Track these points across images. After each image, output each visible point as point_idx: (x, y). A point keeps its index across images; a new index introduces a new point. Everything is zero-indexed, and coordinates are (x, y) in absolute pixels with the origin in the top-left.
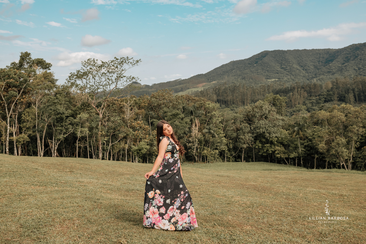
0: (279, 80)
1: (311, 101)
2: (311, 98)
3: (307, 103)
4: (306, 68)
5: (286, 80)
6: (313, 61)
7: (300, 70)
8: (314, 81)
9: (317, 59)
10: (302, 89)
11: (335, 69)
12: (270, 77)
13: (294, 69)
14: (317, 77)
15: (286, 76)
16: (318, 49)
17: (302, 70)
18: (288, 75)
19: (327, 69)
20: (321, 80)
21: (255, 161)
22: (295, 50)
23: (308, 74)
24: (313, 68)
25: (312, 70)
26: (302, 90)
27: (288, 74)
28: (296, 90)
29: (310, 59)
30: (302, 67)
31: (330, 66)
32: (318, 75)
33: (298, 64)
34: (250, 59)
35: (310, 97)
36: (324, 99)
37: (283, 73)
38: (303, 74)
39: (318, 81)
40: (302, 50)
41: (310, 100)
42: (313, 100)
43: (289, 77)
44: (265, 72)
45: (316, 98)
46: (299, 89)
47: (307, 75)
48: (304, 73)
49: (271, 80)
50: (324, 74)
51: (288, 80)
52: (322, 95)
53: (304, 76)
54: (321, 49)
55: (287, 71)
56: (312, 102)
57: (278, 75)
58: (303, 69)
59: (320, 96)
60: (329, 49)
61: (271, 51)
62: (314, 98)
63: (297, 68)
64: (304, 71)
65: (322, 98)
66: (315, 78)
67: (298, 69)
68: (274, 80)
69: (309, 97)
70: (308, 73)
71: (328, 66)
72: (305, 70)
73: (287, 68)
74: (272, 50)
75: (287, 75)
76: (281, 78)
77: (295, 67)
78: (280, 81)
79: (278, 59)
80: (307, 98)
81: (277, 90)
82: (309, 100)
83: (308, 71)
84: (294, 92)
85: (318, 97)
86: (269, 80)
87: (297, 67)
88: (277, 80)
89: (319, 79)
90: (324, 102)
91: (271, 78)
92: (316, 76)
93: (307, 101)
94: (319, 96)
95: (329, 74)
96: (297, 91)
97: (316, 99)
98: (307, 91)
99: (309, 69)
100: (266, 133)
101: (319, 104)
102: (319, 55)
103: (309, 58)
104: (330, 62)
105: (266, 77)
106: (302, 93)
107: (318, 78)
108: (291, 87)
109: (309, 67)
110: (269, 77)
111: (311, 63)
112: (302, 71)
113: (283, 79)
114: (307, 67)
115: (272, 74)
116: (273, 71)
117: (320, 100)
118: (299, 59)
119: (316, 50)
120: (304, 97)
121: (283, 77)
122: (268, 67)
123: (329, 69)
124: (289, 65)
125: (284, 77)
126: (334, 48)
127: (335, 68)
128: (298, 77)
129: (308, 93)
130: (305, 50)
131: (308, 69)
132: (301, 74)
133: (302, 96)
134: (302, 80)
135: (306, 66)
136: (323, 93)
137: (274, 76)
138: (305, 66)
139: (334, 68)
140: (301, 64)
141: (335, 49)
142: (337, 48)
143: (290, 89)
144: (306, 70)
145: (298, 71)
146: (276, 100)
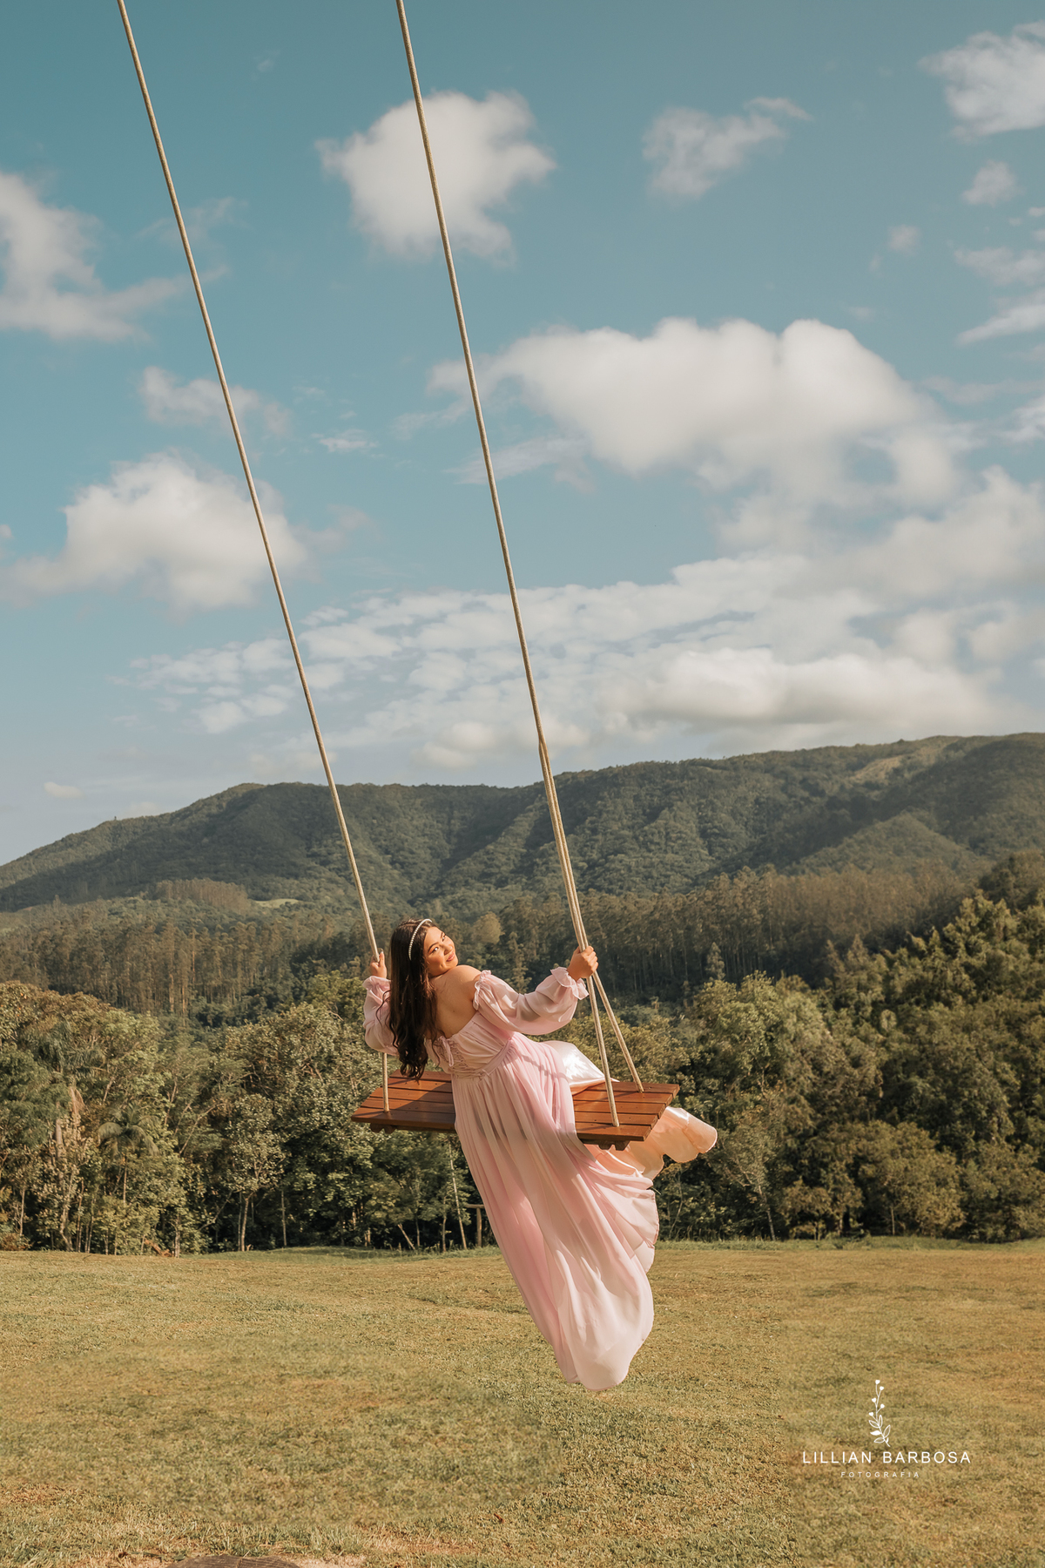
0: (302, 903)
5: (329, 905)
6: (427, 832)
7: (381, 867)
8: (434, 908)
9: (440, 825)
11: (506, 864)
12: (268, 891)
14: (443, 894)
15: (327, 889)
16: (444, 787)
17: (389, 867)
18: (337, 883)
19: (481, 863)
20: (460, 905)
23: (411, 880)
24: (428, 857)
25: (426, 866)
27: (337, 878)
29: (415, 822)
30: (387, 852)
31: (488, 853)
32: (448, 888)
33: (374, 840)
34: (185, 817)
37: (316, 878)
38: (392, 879)
39: (451, 908)
40: (385, 787)
43: (341, 892)
44: (246, 871)
47: (408, 884)
48: (397, 877)
49: (271, 902)
50: (471, 881)
51: (337, 905)
53: (396, 889)
54: (452, 788)
55: (332, 866)
57: (296, 882)
58: (392, 863)
60: (482, 787)
61: (269, 786)
63: (370, 856)
64: (396, 868)
66: (436, 896)
68: (283, 901)
70: (408, 874)
71: (481, 852)
72: (398, 865)
73: (330, 857)
74: (272, 783)
75: (334, 886)
76: (309, 895)
77: (363, 853)
78: (305, 906)
79: (295, 819)
83: (412, 870)
86: (261, 903)
87: (371, 853)
88: (293, 901)
89: (452, 903)
91: (270, 894)
92: (440, 891)
95: (488, 885)
99: (415, 864)
102: (447, 809)
103: (412, 819)
104: (489, 837)
105: (250, 890)
107: (449, 897)
108: (352, 938)
109: (412, 853)
110: (264, 890)
111: (421, 840)
112: (387, 870)
113: (315, 898)
114: (407, 854)
115: (272, 880)
118: (375, 821)
119: (437, 787)
121: (315, 892)
122: (259, 848)
123: (485, 863)
124: (338, 842)
125: (322, 894)
126: (499, 785)
127: (509, 859)
128: (374, 893)
130: (396, 787)
131: (411, 861)
132: (387, 882)
134: (390, 905)
135: (403, 849)
137: (284, 887)
138: (398, 851)
139: (504, 860)
141: (502, 789)
142: (510, 785)
143: (348, 941)
144: (402, 864)
145: (372, 868)
146: (350, 997)
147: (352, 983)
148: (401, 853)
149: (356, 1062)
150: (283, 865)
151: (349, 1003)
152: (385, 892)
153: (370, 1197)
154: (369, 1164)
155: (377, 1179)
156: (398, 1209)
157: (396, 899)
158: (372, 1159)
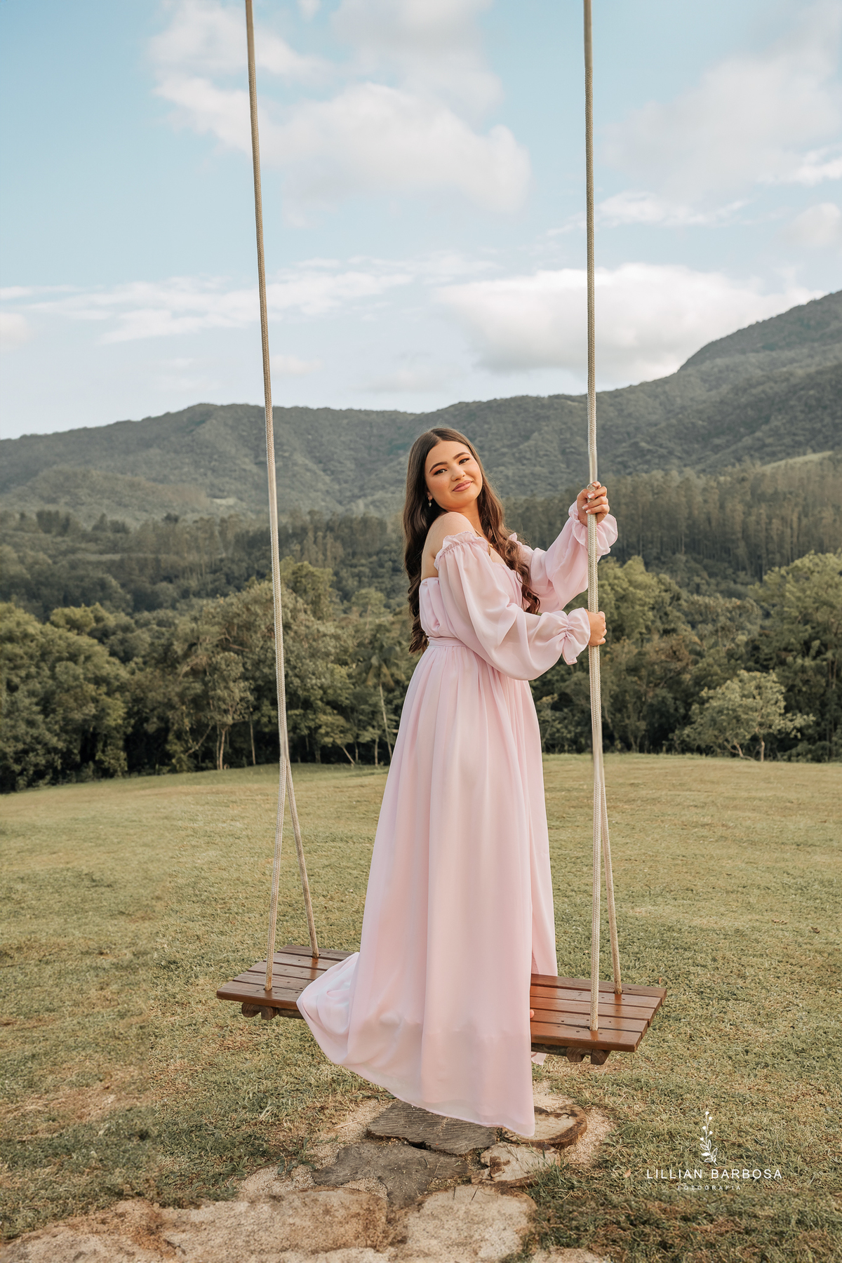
1: (356, 570)
2: (355, 561)
3: (345, 575)
4: (333, 468)
6: (352, 446)
7: (315, 473)
8: (357, 507)
9: (362, 441)
10: (328, 533)
12: (223, 491)
13: (296, 468)
14: (365, 496)
16: (365, 411)
17: (322, 473)
19: (395, 471)
20: (378, 504)
21: (258, 763)
22: (296, 409)
23: (340, 484)
24: (353, 467)
25: (350, 473)
26: (328, 537)
28: (311, 534)
29: (342, 438)
30: (320, 462)
32: (369, 491)
33: (310, 452)
35: (353, 557)
36: (390, 563)
38: (325, 484)
39: (371, 507)
40: (318, 409)
41: (352, 566)
42: (363, 565)
44: (205, 475)
45: (371, 560)
46: (320, 534)
47: (337, 487)
48: (328, 481)
49: (228, 500)
50: (387, 486)
52: (385, 552)
53: (327, 491)
54: (372, 412)
56: (360, 572)
58: (324, 471)
59: (382, 555)
60: (396, 413)
62: (363, 561)
63: (306, 465)
64: (328, 475)
65: (386, 561)
66: (359, 497)
67: (308, 470)
69: (350, 558)
70: (337, 480)
71: (395, 463)
72: (329, 472)
74: (226, 404)
79: (245, 433)
80: (343, 562)
81: (251, 534)
82: (349, 568)
83: (340, 477)
84: (305, 542)
85: (374, 558)
86: (218, 501)
87: (306, 462)
89: (373, 503)
90: (391, 573)
91: (225, 494)
92: (362, 493)
93: (345, 570)
94: (377, 554)
95: (399, 489)
96: (313, 539)
97: (371, 563)
98: (342, 540)
99: (343, 472)
101: (380, 580)
102: (368, 429)
103: (340, 436)
104: (401, 452)
105: (208, 490)
106: (329, 546)
107: (370, 499)
108: (294, 528)
109: (340, 463)
110: (220, 490)
111: (348, 452)
112: (320, 476)
114: (337, 464)
115: (227, 483)
116: (231, 471)
117: (382, 566)
118: (310, 437)
119: (360, 411)
120: (335, 558)
122: (216, 457)
126: (410, 411)
128: (310, 495)
129: (344, 544)
130: (327, 410)
131: (340, 469)
132: (320, 486)
133: (329, 554)
134: (323, 504)
135: (333, 460)
136: (388, 545)
138: (329, 461)
140: (318, 455)
141: (411, 414)
142: (418, 411)
143: (290, 531)
144: (333, 473)
145: (308, 474)
146: (301, 577)
147: (302, 566)
148: (332, 462)
149: (308, 627)
150: (235, 471)
151: (300, 582)
152: (319, 494)
153: (320, 727)
154: (319, 703)
155: (325, 713)
156: (342, 735)
157: (328, 499)
158: (321, 699)
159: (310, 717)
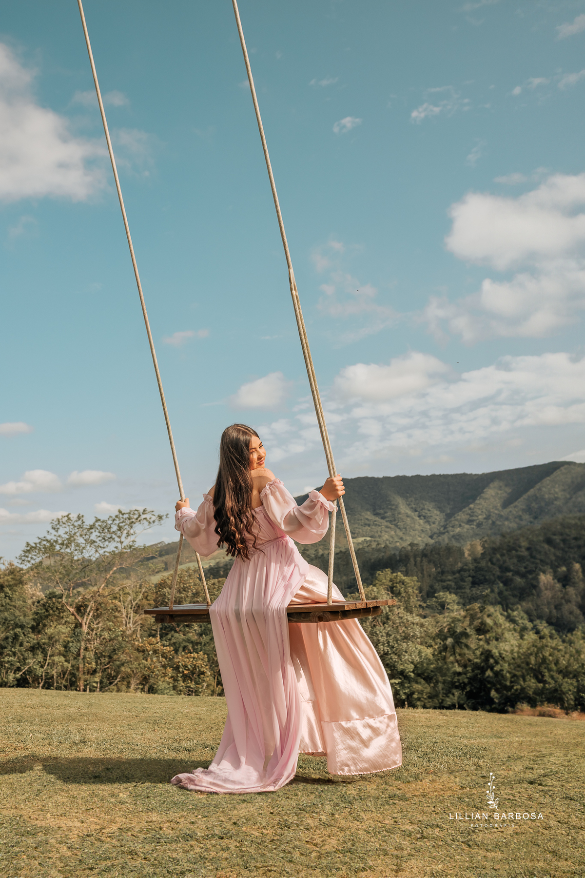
0: (373, 539)
1: (445, 584)
2: (444, 578)
3: (438, 588)
4: (424, 514)
5: (387, 540)
7: (413, 519)
8: (443, 540)
10: (424, 558)
11: (481, 514)
12: (354, 534)
13: (400, 516)
15: (386, 532)
16: (443, 475)
17: (418, 518)
18: (390, 528)
19: (467, 514)
20: (457, 537)
22: (398, 477)
23: (430, 525)
25: (438, 518)
26: (424, 561)
27: (390, 525)
28: (412, 560)
30: (416, 511)
31: (470, 509)
32: (451, 528)
33: (409, 505)
35: (442, 575)
36: (470, 578)
37: (379, 526)
38: (420, 525)
39: (453, 540)
40: (412, 476)
41: (442, 581)
42: (449, 580)
43: (393, 533)
45: (455, 576)
46: (419, 559)
47: (428, 527)
48: (422, 523)
49: (357, 539)
50: (463, 524)
51: (391, 540)
52: (465, 570)
53: (422, 530)
54: (448, 475)
55: (387, 519)
56: (448, 585)
57: (369, 528)
58: (419, 516)
59: (462, 573)
60: (465, 475)
61: (352, 479)
62: (450, 577)
63: (407, 513)
64: (421, 519)
65: (466, 577)
67: (408, 516)
68: (363, 539)
69: (440, 575)
70: (428, 522)
71: (467, 509)
72: (422, 517)
73: (386, 515)
74: (353, 477)
75: (388, 530)
76: (377, 535)
77: (403, 512)
78: (375, 541)
79: (366, 496)
80: (435, 578)
81: (372, 561)
82: (440, 583)
83: (430, 520)
84: (408, 565)
85: (457, 575)
87: (407, 511)
88: (368, 539)
89: (454, 536)
90: (471, 585)
91: (356, 535)
93: (437, 584)
94: (459, 571)
96: (414, 563)
97: (455, 578)
98: (434, 563)
99: (431, 516)
100: (390, 654)
101: (463, 591)
102: (447, 487)
104: (471, 500)
106: (425, 567)
107: (451, 534)
108: (400, 555)
109: (429, 510)
112: (416, 520)
113: (380, 536)
114: (426, 511)
115: (357, 528)
116: (358, 520)
117: (463, 580)
119: (440, 475)
120: (430, 576)
121: (379, 533)
123: (470, 515)
124: (389, 507)
125: (383, 534)
126: (474, 473)
127: (482, 512)
128: (411, 533)
129: (436, 566)
130: (418, 476)
131: (429, 515)
132: (417, 527)
133: (425, 573)
134: (420, 539)
135: (424, 509)
136: (466, 566)
137: (363, 531)
138: (422, 510)
139: (480, 512)
140: (414, 506)
141: (476, 475)
142: (480, 472)
143: (398, 558)
144: (425, 517)
145: (408, 519)
146: (396, 583)
147: (397, 576)
148: (424, 511)
149: (401, 618)
150: (361, 520)
151: (396, 587)
152: (417, 532)
153: (413, 693)
154: (412, 675)
155: (417, 683)
156: (430, 700)
157: (423, 535)
158: (413, 672)
159: (406, 685)
